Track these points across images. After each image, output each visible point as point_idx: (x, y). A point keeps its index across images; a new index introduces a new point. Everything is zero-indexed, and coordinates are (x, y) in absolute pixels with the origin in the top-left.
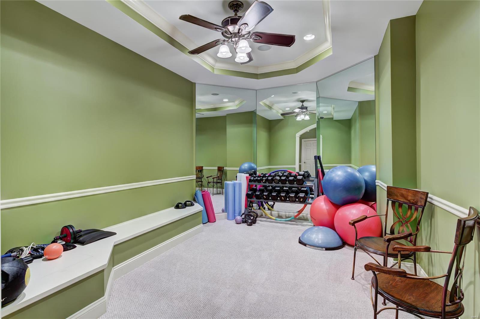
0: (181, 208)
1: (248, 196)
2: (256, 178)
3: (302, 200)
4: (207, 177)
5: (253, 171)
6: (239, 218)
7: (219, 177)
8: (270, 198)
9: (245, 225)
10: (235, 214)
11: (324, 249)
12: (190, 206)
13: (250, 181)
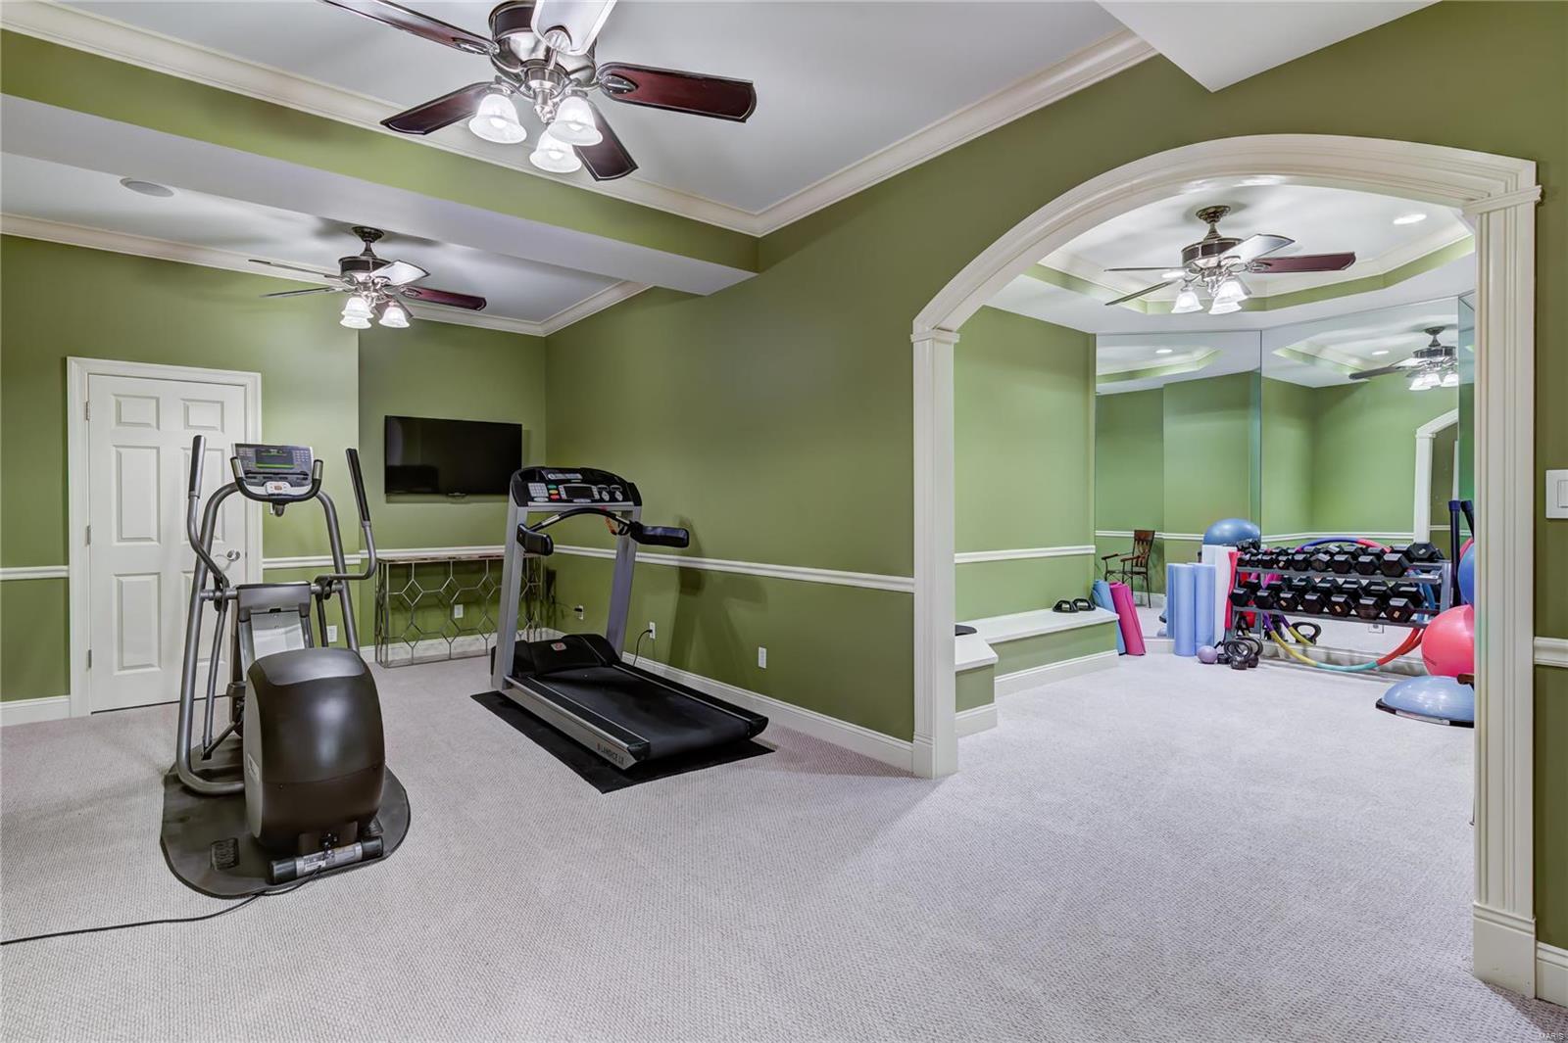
0: (1066, 611)
1: (1234, 599)
2: (1260, 557)
3: (1396, 614)
4: (1105, 559)
5: (1250, 540)
6: (1208, 650)
7: (1139, 557)
8: (1300, 608)
9: (1226, 668)
10: (1198, 644)
11: (1448, 722)
12: (1086, 610)
13: (1241, 562)
